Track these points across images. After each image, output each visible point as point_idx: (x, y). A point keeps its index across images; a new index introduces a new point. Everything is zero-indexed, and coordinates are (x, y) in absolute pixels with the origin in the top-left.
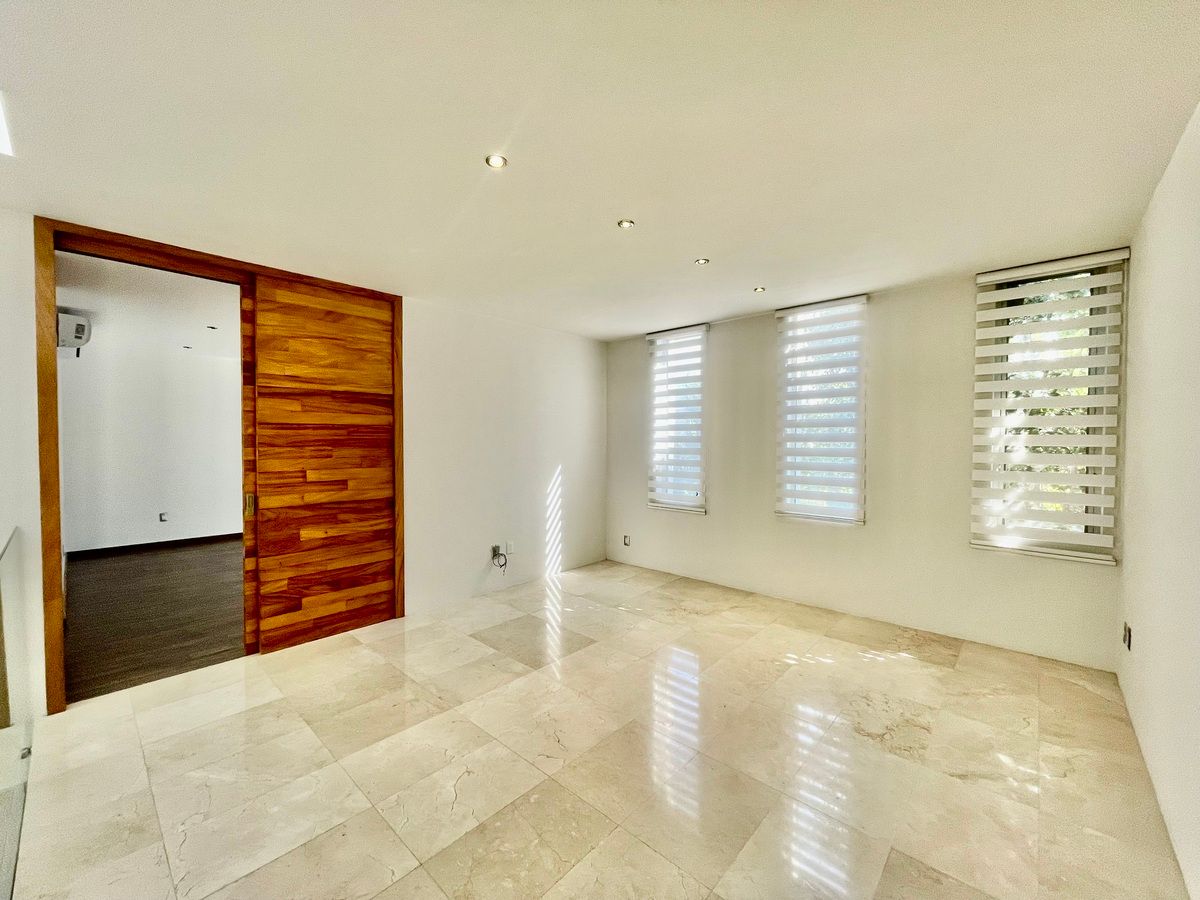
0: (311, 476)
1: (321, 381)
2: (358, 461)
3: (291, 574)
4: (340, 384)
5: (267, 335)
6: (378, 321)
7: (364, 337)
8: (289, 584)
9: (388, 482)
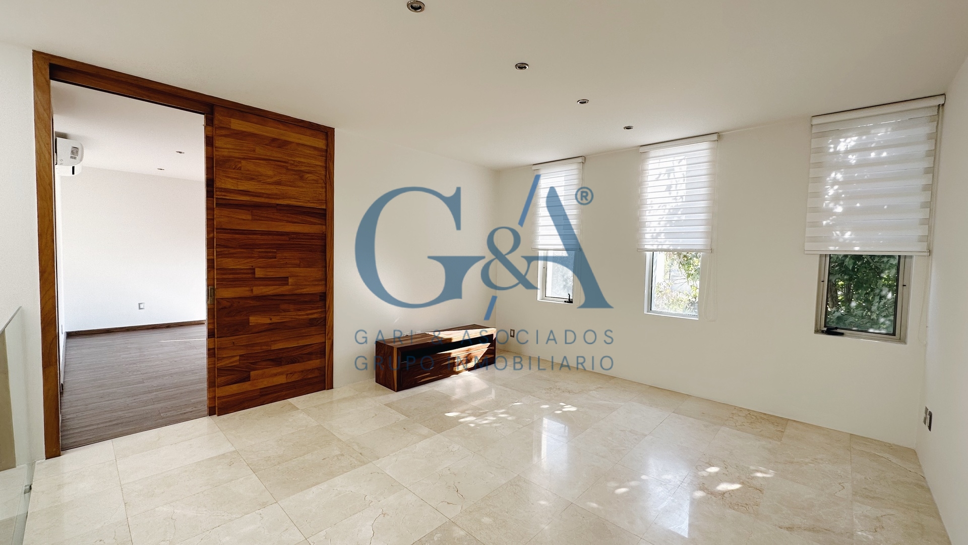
0: (259, 273)
1: (269, 196)
2: (297, 262)
3: (242, 352)
4: (283, 198)
5: (223, 156)
6: (315, 148)
7: (302, 160)
8: (240, 360)
9: (321, 280)
